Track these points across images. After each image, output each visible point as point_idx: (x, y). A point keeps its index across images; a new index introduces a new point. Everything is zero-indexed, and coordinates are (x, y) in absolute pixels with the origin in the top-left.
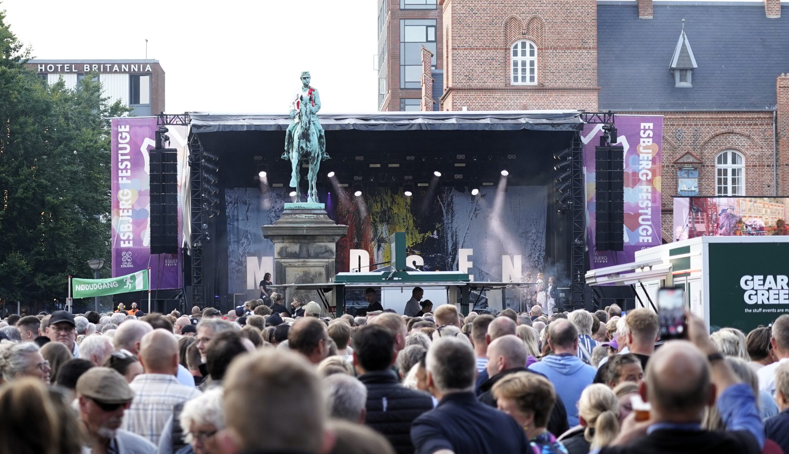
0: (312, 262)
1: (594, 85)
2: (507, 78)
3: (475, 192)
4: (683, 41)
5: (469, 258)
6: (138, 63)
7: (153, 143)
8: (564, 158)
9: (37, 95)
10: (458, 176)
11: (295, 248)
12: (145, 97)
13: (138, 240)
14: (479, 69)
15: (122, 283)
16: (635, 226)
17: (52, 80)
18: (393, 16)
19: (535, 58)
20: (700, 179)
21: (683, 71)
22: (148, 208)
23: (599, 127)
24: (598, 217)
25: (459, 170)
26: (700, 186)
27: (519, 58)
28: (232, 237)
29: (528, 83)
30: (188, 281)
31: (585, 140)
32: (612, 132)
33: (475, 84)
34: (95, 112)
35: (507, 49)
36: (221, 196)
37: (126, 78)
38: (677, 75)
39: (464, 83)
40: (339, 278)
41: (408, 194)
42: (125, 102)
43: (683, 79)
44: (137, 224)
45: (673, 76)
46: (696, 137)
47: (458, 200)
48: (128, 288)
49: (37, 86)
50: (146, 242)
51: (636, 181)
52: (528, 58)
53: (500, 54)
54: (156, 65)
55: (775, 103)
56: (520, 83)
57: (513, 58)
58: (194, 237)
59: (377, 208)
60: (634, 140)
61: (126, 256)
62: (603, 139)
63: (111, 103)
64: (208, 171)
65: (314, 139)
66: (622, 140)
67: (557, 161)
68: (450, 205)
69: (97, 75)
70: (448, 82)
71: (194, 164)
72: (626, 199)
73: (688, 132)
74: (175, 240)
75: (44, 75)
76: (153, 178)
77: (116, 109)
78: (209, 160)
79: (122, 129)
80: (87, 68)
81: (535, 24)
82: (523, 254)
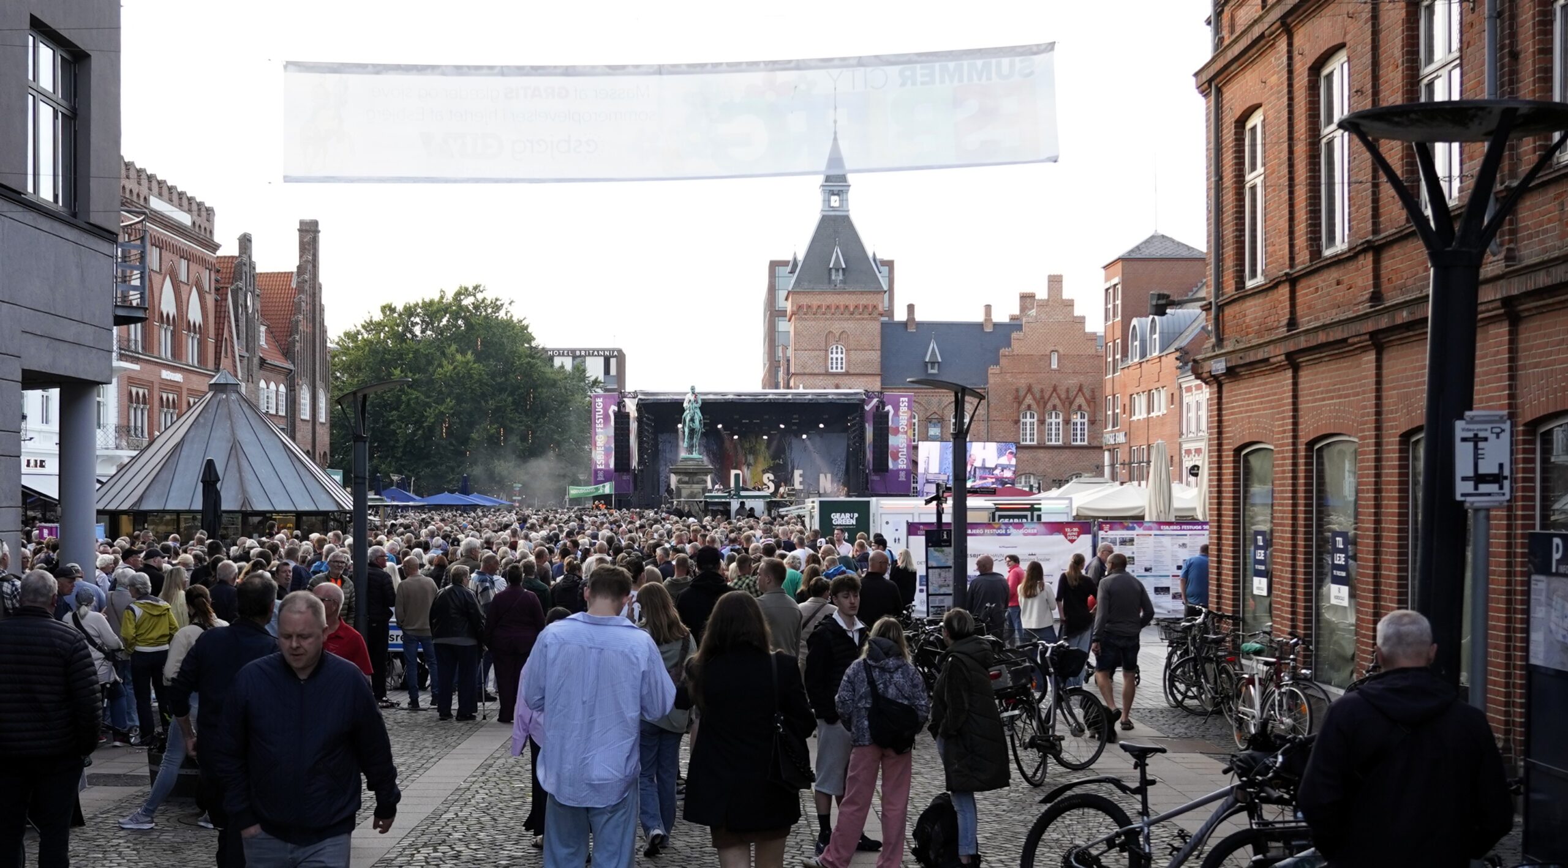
0: (695, 486)
1: (878, 371)
2: (826, 367)
3: (804, 436)
4: (933, 345)
5: (801, 476)
6: (609, 350)
7: (616, 409)
8: (854, 419)
9: (549, 375)
10: (795, 428)
11: (686, 479)
12: (613, 371)
13: (607, 464)
14: (810, 362)
15: (597, 489)
16: (896, 458)
17: (557, 362)
18: (771, 315)
19: (843, 356)
20: (942, 428)
21: (933, 363)
22: (613, 446)
23: (875, 400)
24: (874, 453)
25: (795, 424)
26: (942, 432)
27: (834, 356)
28: (662, 462)
29: (839, 370)
30: (635, 488)
31: (867, 408)
32: (882, 404)
33: (807, 371)
34: (582, 384)
35: (827, 350)
36: (655, 439)
37: (602, 359)
38: (929, 366)
39: (801, 371)
40: (706, 497)
41: (765, 437)
42: (601, 378)
43: (932, 368)
44: (607, 455)
45: (926, 366)
46: (940, 403)
47: (795, 442)
48: (601, 492)
49: (548, 370)
50: (612, 466)
51: (897, 431)
52: (839, 356)
53: (822, 353)
54: (620, 351)
55: (987, 383)
56: (834, 370)
57: (830, 356)
58: (639, 463)
59: (747, 446)
60: (897, 408)
61: (601, 474)
62: (878, 407)
63: (592, 379)
64: (647, 425)
65: (697, 422)
66: (889, 408)
67: (849, 421)
68: (790, 443)
69: (585, 357)
70: (792, 370)
71: (639, 419)
72: (890, 443)
73: (935, 400)
74: (628, 464)
75: (551, 359)
76: (616, 429)
77: (596, 382)
78: (648, 419)
79: (598, 400)
80: (578, 353)
81: (844, 335)
82: (832, 474)
